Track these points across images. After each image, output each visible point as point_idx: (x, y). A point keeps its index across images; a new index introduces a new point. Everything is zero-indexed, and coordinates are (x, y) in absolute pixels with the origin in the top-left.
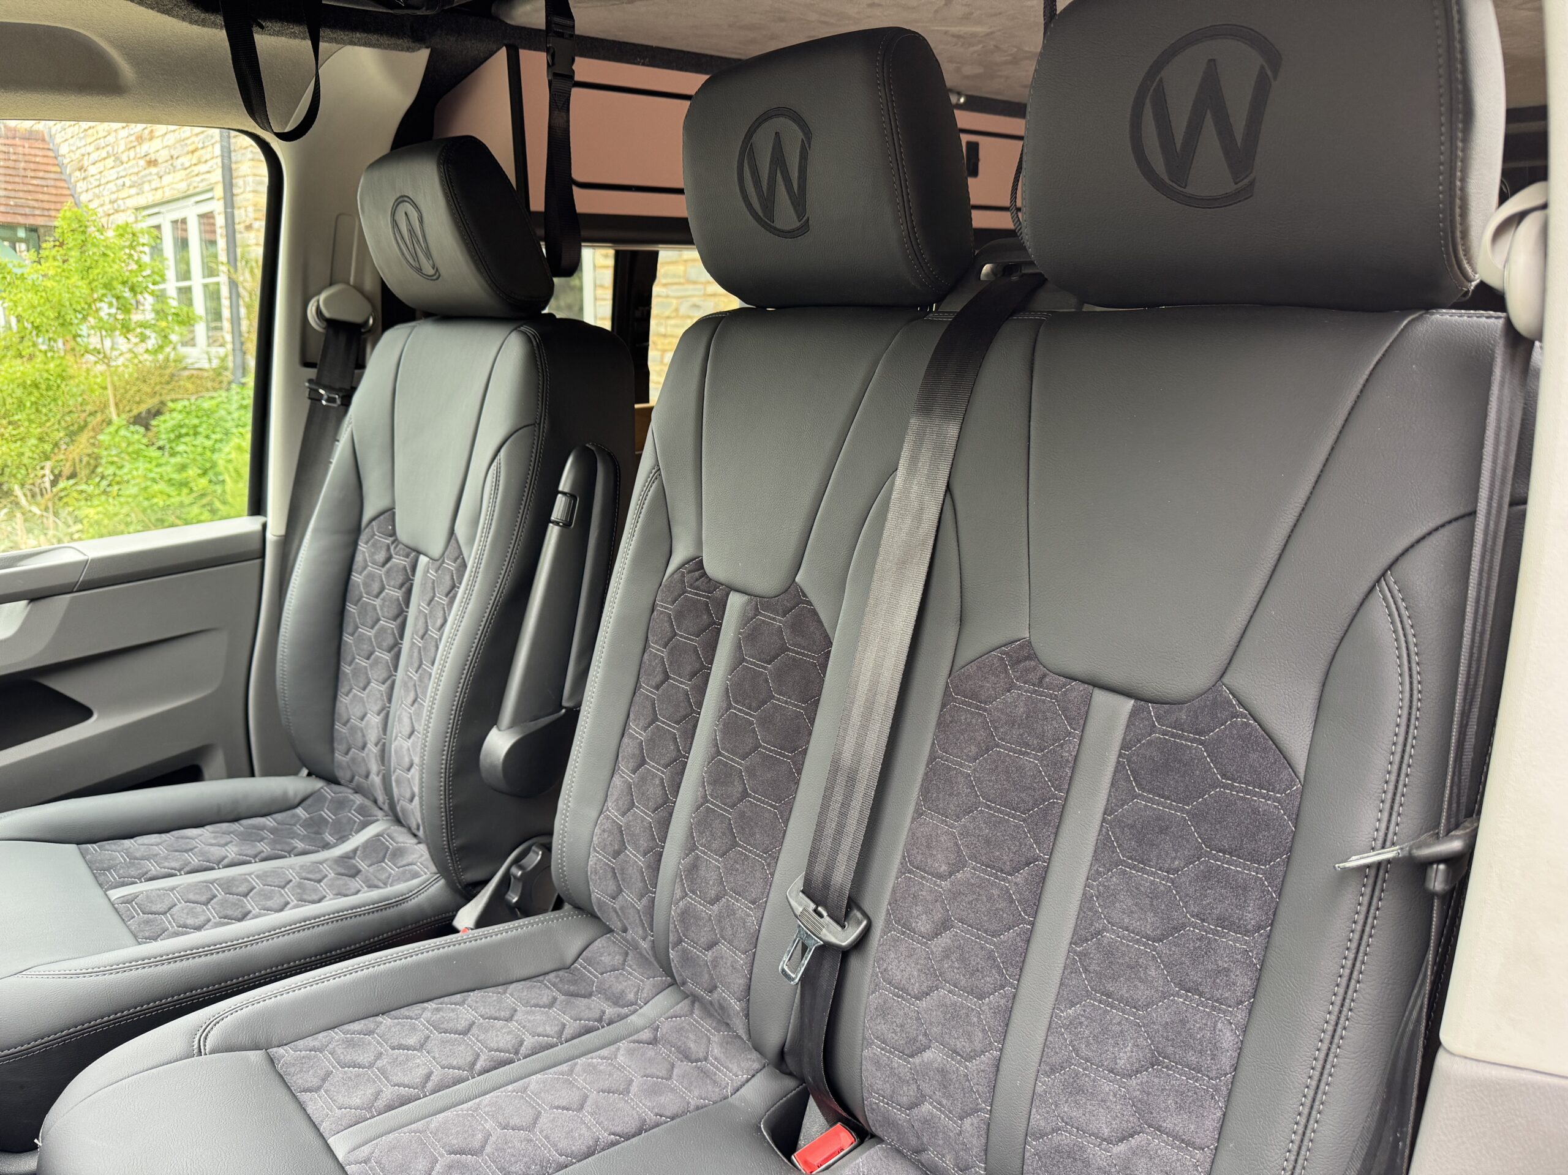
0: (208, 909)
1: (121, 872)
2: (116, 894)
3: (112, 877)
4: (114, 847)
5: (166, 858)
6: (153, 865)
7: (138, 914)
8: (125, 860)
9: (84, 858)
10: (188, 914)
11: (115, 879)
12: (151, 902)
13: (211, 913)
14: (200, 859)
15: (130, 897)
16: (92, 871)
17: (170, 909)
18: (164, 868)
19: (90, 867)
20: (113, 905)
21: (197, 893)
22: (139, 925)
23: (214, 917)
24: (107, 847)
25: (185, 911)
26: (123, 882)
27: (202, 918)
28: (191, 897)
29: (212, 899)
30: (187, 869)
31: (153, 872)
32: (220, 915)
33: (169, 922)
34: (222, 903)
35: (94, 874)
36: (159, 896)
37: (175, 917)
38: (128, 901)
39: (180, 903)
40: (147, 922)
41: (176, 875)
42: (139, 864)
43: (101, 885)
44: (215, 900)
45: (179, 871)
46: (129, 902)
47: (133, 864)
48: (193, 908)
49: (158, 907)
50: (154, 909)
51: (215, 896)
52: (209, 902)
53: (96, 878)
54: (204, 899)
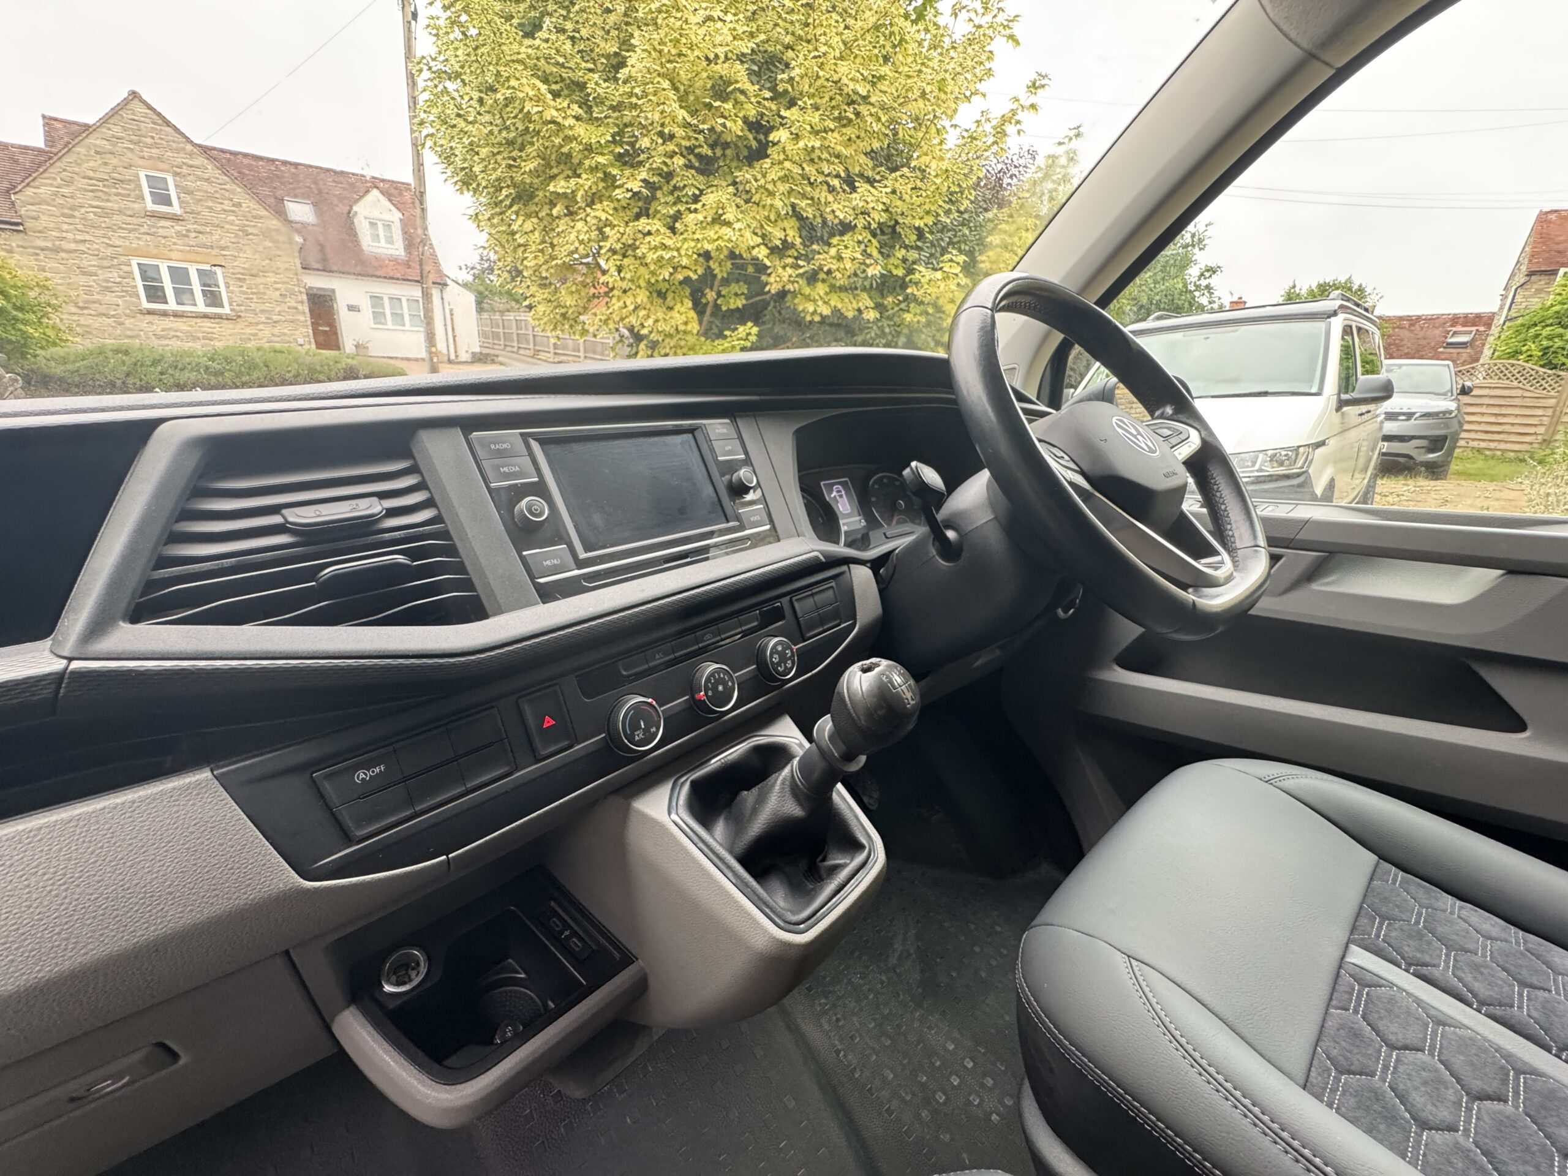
0: (1469, 1110)
1: (1394, 934)
2: (1359, 957)
3: (1380, 931)
4: (1421, 894)
5: (1476, 968)
6: (1447, 962)
7: (1356, 1011)
8: (1417, 923)
9: (1371, 879)
10: (1425, 1083)
11: (1378, 936)
12: (1389, 1011)
13: (1468, 1122)
14: (1535, 1014)
15: (1368, 976)
16: (1363, 902)
17: (1406, 1048)
18: (1460, 980)
19: (1365, 896)
20: (1340, 967)
21: (1472, 1064)
22: (1341, 1027)
23: (1467, 1131)
24: (1412, 889)
25: (1424, 1074)
26: (1382, 950)
27: (1444, 1114)
28: (1458, 1062)
29: (1489, 1098)
30: (1498, 1011)
31: (1436, 973)
32: (1482, 1140)
33: (1386, 1067)
34: (1504, 1125)
35: (1361, 907)
36: (1408, 1013)
37: (1401, 1069)
38: (1366, 981)
39: (1432, 1054)
40: (1355, 1035)
41: (1470, 1005)
42: (1429, 943)
43: (1353, 930)
44: (1496, 1106)
45: (1482, 1003)
46: (1363, 984)
47: (1420, 936)
48: (1445, 1084)
49: (1394, 1030)
50: (1381, 1025)
51: (1502, 1099)
52: (1480, 1099)
53: (1358, 914)
54: (1477, 1085)
